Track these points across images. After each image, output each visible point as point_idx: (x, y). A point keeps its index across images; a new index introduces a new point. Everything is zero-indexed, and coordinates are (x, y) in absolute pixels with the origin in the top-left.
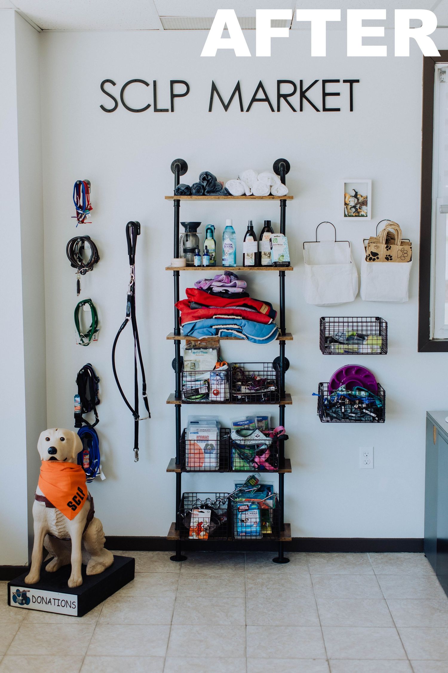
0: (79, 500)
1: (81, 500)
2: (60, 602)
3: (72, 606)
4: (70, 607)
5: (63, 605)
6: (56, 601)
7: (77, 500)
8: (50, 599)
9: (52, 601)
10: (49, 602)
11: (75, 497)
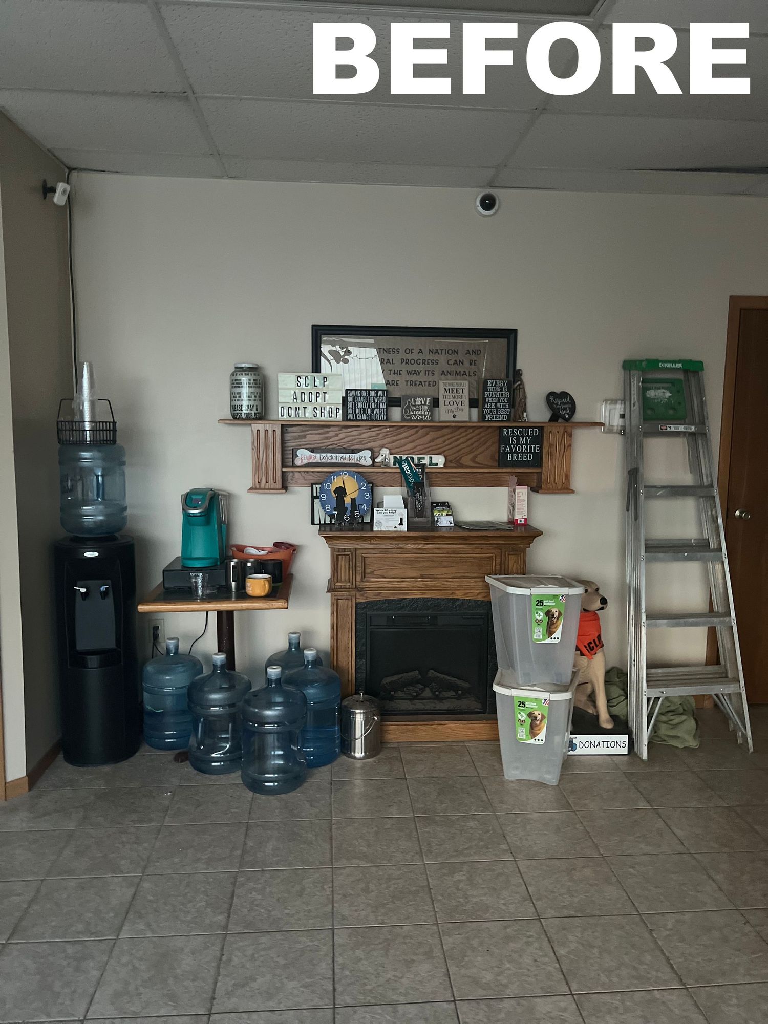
0: (593, 647)
1: (595, 647)
2: (609, 743)
3: (622, 745)
4: (620, 747)
5: (613, 745)
6: (606, 743)
7: (591, 646)
8: (599, 742)
9: (601, 744)
10: (597, 745)
11: (591, 643)
